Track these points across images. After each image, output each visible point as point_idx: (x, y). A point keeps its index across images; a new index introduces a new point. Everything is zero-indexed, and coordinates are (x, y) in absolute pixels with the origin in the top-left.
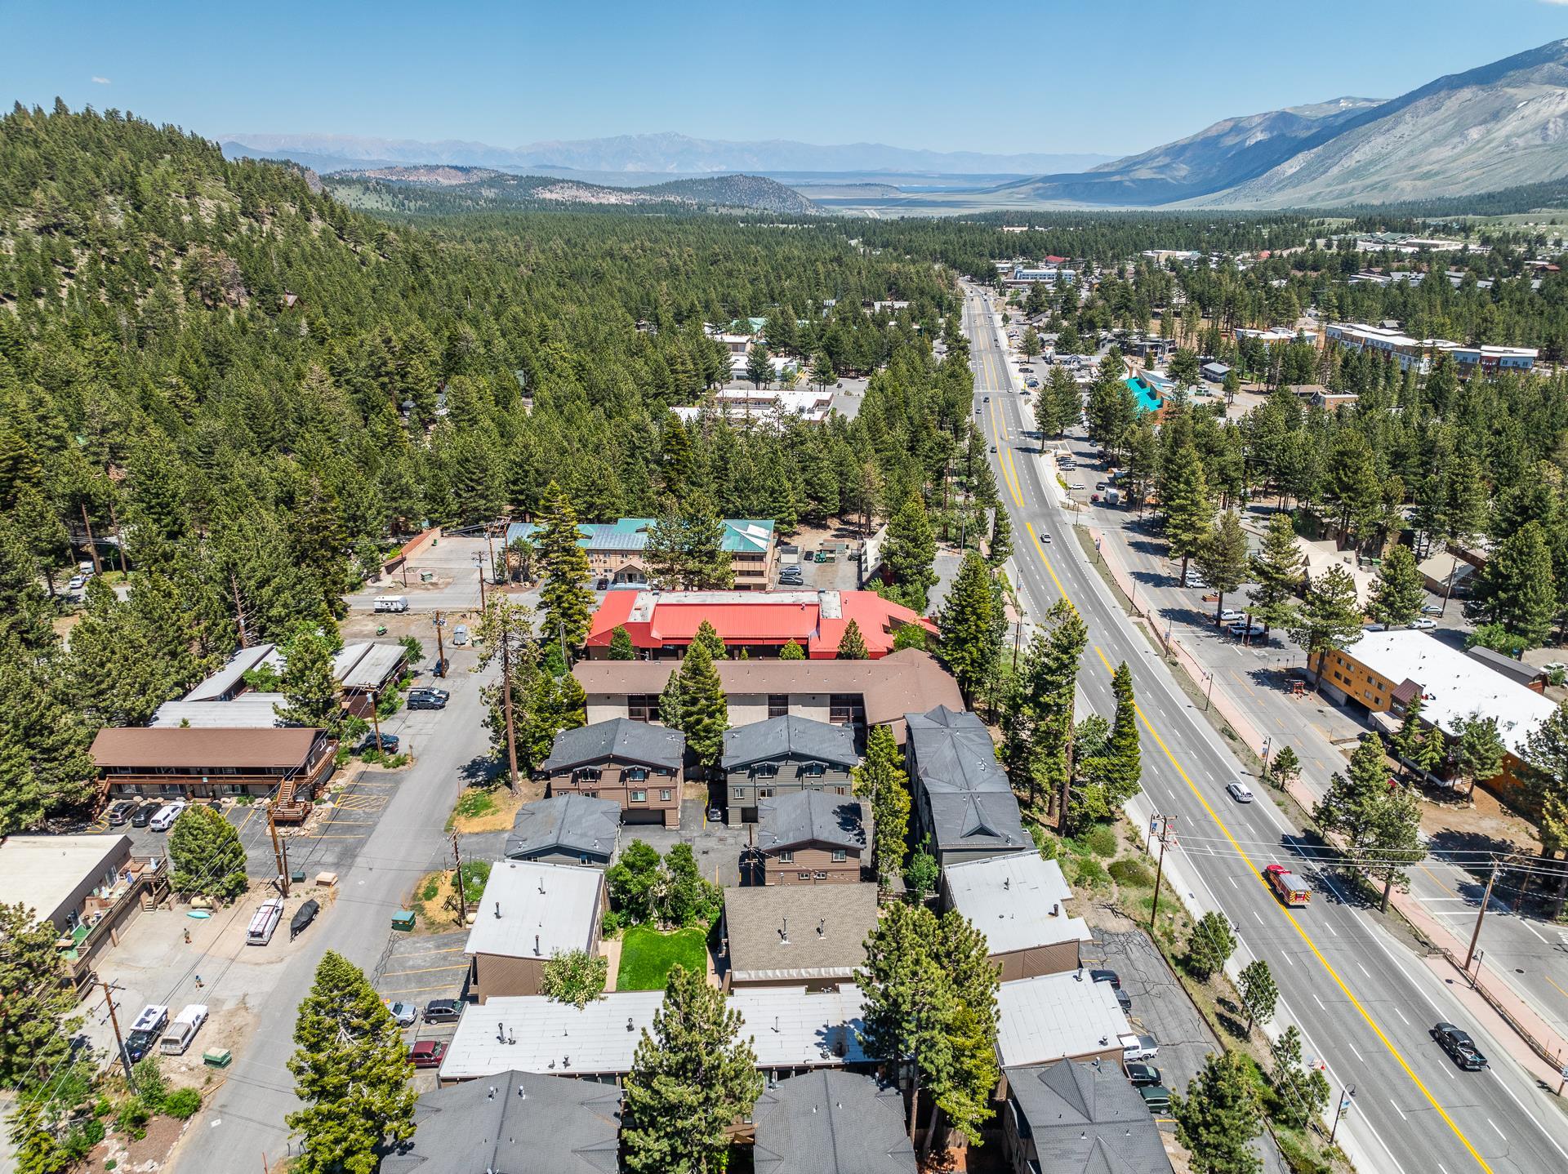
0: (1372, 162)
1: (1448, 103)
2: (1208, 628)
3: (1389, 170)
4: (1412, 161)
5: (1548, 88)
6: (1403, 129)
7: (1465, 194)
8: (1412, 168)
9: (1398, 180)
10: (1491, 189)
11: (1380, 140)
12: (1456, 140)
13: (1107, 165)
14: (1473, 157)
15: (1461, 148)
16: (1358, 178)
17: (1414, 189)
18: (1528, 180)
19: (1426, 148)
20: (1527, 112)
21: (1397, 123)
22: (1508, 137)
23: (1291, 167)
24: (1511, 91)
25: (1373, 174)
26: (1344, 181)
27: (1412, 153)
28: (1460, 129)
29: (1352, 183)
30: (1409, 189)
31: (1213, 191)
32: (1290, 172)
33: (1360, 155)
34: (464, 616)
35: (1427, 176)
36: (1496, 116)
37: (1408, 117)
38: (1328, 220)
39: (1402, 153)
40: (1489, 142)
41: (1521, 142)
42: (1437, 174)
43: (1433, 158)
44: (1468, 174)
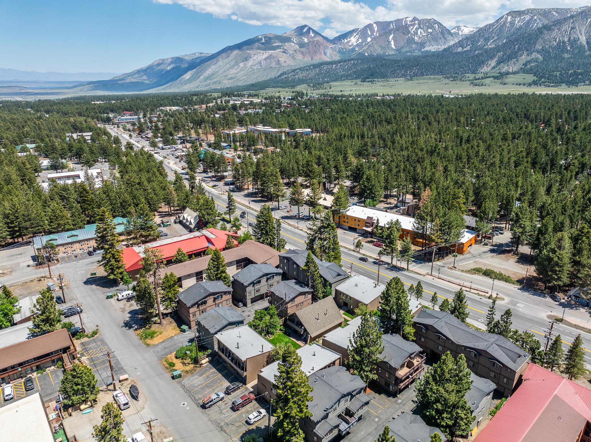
0: (213, 74)
1: (231, 55)
2: (297, 219)
3: (219, 77)
4: (225, 74)
5: (258, 51)
6: (220, 63)
7: (244, 84)
8: (226, 76)
9: (223, 80)
10: (251, 82)
11: (214, 67)
12: (237, 67)
13: (117, 77)
14: (243, 72)
15: (238, 70)
16: (210, 80)
17: (229, 83)
18: (261, 79)
19: (228, 70)
20: (255, 58)
21: (217, 61)
22: (251, 66)
23: (187, 76)
24: (248, 51)
25: (214, 78)
26: (206, 81)
27: (224, 71)
28: (237, 63)
29: (208, 82)
30: (227, 83)
31: (161, 85)
32: (187, 78)
33: (209, 72)
34: (40, 280)
35: (231, 79)
36: (246, 59)
37: (220, 59)
38: (213, 94)
39: (222, 71)
40: (246, 68)
41: (255, 67)
42: (234, 78)
43: (231, 73)
44: (243, 78)
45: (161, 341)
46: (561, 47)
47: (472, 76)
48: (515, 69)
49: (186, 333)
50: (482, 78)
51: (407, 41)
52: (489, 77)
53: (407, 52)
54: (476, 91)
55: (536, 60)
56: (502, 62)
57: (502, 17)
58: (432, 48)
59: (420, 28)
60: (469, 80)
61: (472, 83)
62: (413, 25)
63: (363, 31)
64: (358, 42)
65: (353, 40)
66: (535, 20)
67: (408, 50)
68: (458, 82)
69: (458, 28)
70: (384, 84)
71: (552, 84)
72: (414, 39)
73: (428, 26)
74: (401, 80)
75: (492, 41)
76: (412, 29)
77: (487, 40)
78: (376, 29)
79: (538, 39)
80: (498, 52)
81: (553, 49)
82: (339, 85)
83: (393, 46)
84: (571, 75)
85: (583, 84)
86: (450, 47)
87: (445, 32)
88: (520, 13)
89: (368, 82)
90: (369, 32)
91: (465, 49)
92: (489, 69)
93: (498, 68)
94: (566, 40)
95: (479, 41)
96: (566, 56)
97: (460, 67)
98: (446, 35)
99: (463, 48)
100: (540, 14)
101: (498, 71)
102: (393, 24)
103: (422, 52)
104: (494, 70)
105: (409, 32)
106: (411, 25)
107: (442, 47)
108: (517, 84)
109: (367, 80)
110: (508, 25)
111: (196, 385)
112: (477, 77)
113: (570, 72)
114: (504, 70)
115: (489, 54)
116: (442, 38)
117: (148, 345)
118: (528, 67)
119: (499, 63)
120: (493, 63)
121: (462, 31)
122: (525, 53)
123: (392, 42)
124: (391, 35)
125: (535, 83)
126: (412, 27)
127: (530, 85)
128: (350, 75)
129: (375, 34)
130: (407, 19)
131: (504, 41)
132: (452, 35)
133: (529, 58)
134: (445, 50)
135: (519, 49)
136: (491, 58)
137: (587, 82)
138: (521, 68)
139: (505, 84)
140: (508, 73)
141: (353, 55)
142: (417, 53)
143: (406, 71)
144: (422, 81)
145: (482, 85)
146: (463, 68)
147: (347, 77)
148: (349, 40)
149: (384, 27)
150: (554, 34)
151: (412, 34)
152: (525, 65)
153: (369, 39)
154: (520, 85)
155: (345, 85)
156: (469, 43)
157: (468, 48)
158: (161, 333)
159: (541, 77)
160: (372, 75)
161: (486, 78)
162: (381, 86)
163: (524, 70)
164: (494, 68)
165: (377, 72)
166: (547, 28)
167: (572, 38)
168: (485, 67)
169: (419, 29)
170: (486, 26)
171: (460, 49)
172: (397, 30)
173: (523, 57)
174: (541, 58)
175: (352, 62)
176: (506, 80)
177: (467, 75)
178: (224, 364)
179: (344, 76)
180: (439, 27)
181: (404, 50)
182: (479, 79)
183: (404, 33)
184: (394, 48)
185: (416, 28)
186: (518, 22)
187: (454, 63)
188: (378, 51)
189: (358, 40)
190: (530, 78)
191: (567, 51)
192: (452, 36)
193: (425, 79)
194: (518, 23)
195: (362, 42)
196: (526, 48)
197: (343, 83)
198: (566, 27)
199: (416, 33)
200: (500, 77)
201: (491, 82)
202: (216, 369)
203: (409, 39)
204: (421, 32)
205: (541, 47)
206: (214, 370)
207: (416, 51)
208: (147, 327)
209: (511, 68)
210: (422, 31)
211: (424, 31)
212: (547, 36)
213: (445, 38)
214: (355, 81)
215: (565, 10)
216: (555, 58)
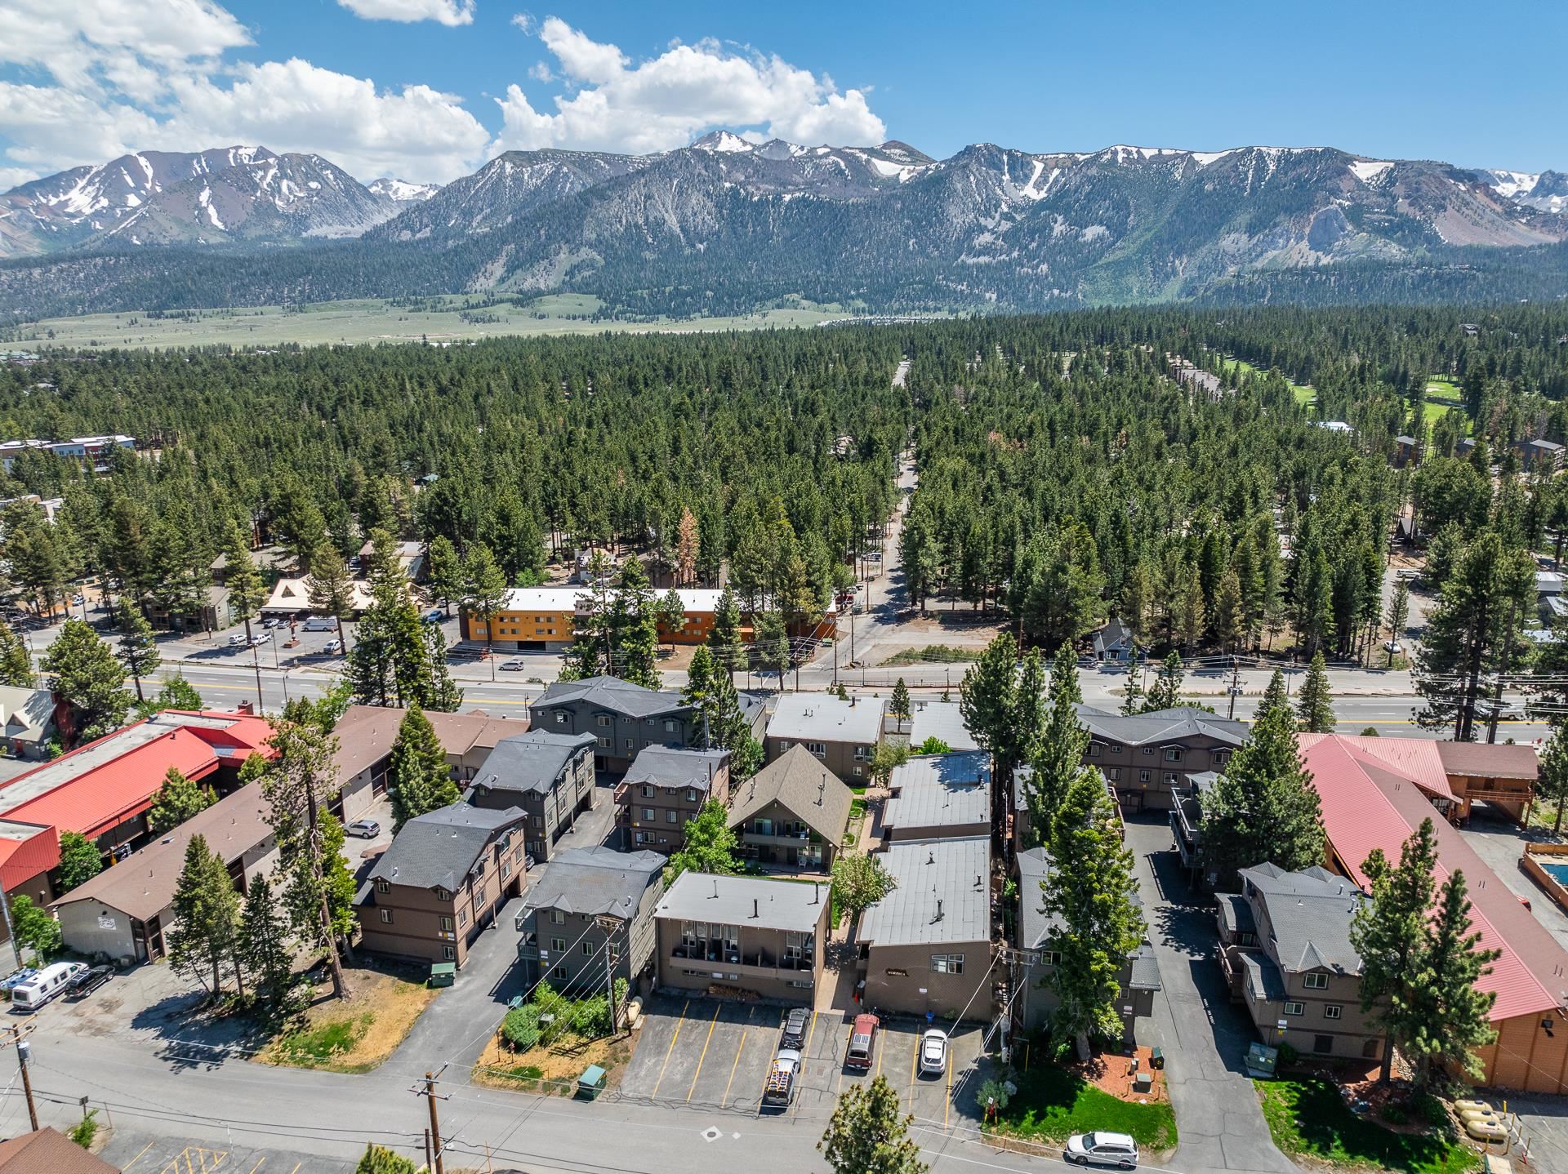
45: (396, 1037)
46: (633, 234)
47: (459, 301)
48: (552, 284)
49: (457, 984)
50: (486, 304)
51: (256, 209)
52: (501, 301)
53: (260, 238)
54: (478, 333)
55: (591, 264)
56: (518, 267)
57: (492, 163)
58: (330, 230)
59: (284, 176)
60: (456, 310)
61: (466, 316)
62: (265, 168)
63: (109, 175)
64: (98, 207)
65: (80, 200)
66: (566, 174)
67: (263, 233)
68: (428, 313)
69: (384, 182)
70: (224, 322)
71: (639, 317)
72: (273, 205)
73: (306, 174)
74: (273, 312)
75: (479, 217)
76: (263, 178)
77: (468, 214)
78: (150, 172)
79: (584, 217)
80: (505, 242)
81: (620, 239)
82: (78, 328)
83: (215, 221)
84: (672, 296)
85: (698, 314)
86: (378, 231)
87: (353, 194)
88: (530, 158)
89: (172, 317)
90: (128, 179)
91: (418, 235)
92: (492, 283)
93: (512, 281)
94: (641, 222)
95: (450, 217)
96: (648, 255)
97: (419, 277)
98: (361, 201)
99: (414, 233)
100: (573, 163)
101: (515, 289)
102: (199, 162)
103: (304, 240)
104: (505, 286)
105: (255, 186)
106: (259, 167)
107: (357, 231)
108: (568, 318)
109: (167, 312)
110: (509, 182)
111: (678, 1077)
112: (473, 301)
113: (667, 289)
114: (526, 286)
115: (486, 248)
116: (351, 206)
117: (363, 1069)
118: (578, 278)
119: (512, 268)
120: (498, 269)
121: (396, 192)
122: (565, 248)
123: (212, 210)
124: (202, 189)
125: (603, 314)
126: (261, 173)
127: (595, 318)
128: (101, 299)
129: (148, 186)
130: (241, 152)
131: (509, 219)
132: (373, 198)
133: (575, 260)
134: (367, 236)
135: (548, 237)
136: (492, 257)
137: (705, 311)
138: (564, 282)
139: (542, 317)
140: (539, 293)
141: (91, 244)
142: (289, 243)
143: (276, 288)
144: (334, 313)
145: (491, 320)
146: (428, 281)
147: (94, 305)
148: (63, 198)
149: (172, 165)
150: (615, 207)
151: (264, 192)
152: (570, 273)
153: (133, 201)
154: (574, 318)
155: (98, 327)
156: (425, 220)
157: (426, 233)
158: (369, 1020)
159: (614, 302)
160: (176, 300)
161: (494, 303)
162: (218, 327)
163: (570, 285)
164: (502, 280)
165: (191, 291)
166: (598, 193)
167: (651, 219)
168: (482, 280)
169: (281, 178)
170: (459, 181)
171: (406, 235)
172: (220, 178)
173: (562, 256)
174: (600, 260)
175: (99, 261)
176: (543, 309)
177: (448, 297)
178: (689, 994)
179: (82, 302)
180: (336, 178)
181: (252, 233)
182: (477, 306)
183: (241, 189)
184: (220, 226)
185: (274, 177)
186: (531, 177)
187: (403, 268)
188: (171, 234)
189: (96, 199)
190: (592, 303)
191: (648, 245)
192: (375, 201)
193: (338, 308)
194: (531, 179)
195: (112, 208)
196: (563, 236)
197: (87, 322)
198: (634, 193)
199: (276, 190)
200: (525, 299)
201: (510, 312)
202: (688, 1016)
203: (260, 205)
204: (289, 188)
205: (594, 236)
206: (679, 1023)
207: (287, 237)
208: (287, 1027)
209: (542, 281)
210: (292, 184)
211: (297, 184)
212: (601, 210)
213: (359, 208)
214: (128, 316)
215: (621, 157)
216: (629, 259)
